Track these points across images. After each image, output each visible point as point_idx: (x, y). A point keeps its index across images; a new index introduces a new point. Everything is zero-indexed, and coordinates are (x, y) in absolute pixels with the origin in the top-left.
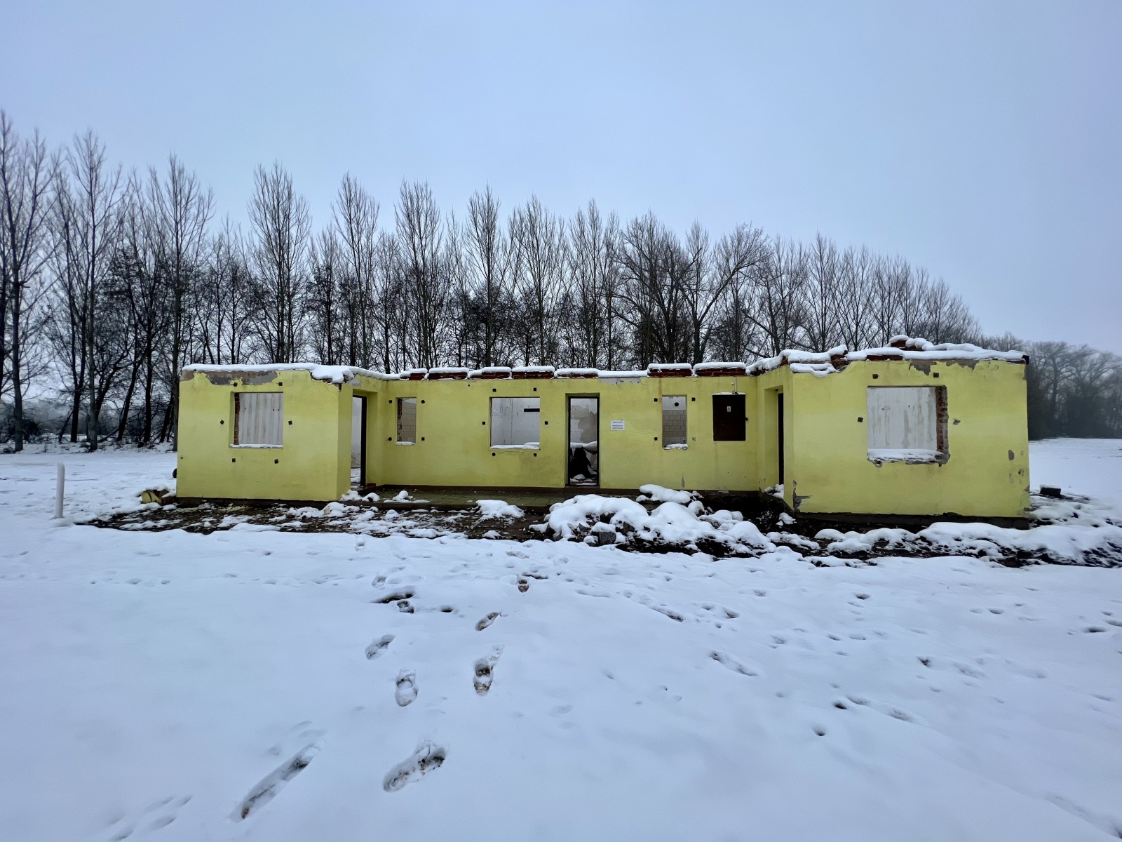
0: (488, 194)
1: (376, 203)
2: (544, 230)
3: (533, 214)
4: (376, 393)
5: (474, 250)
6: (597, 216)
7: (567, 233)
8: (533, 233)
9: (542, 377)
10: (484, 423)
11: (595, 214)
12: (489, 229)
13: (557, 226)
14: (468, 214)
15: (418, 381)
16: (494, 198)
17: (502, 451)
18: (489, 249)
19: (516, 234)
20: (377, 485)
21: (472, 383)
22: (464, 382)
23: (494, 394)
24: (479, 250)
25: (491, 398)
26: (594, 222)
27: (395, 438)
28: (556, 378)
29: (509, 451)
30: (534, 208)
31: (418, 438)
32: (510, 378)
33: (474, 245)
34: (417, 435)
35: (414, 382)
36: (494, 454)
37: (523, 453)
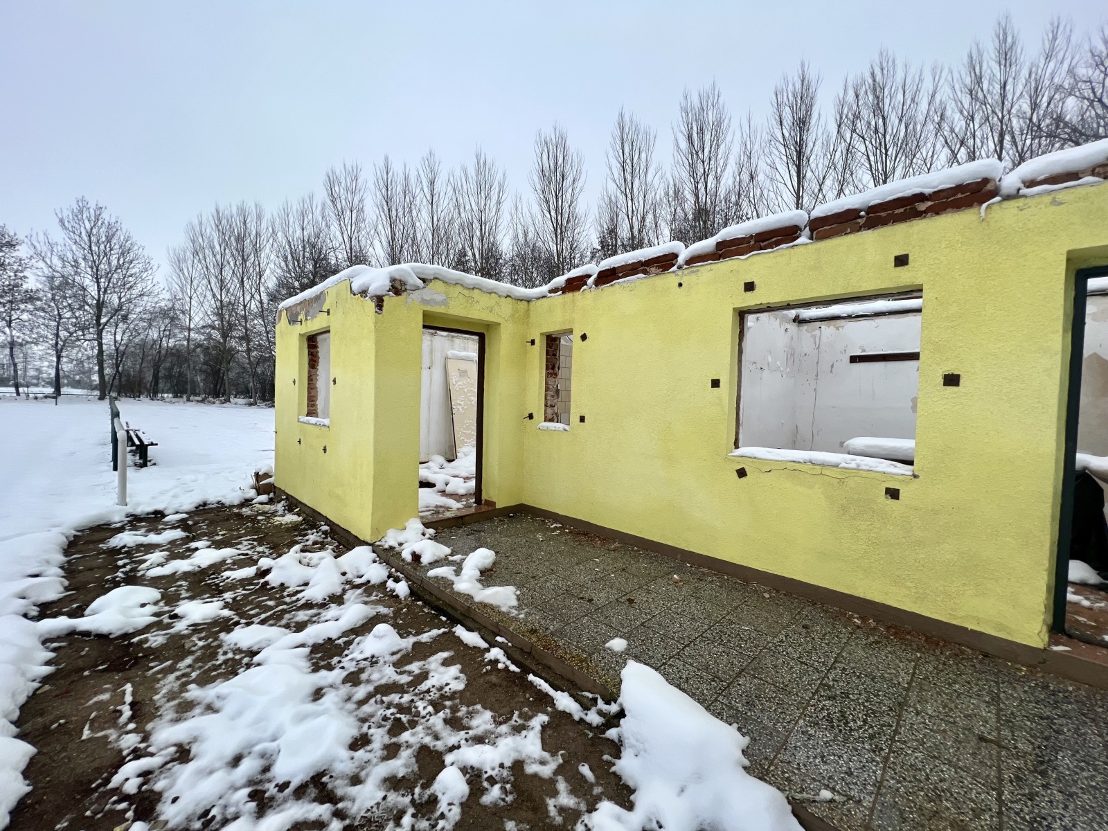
0: (803, 71)
1: (652, 133)
2: (900, 96)
3: (879, 78)
4: (500, 324)
5: (777, 161)
6: (1014, 43)
7: (944, 94)
8: (878, 109)
9: (937, 210)
10: (716, 383)
11: (1009, 40)
12: (802, 123)
13: (927, 86)
14: (771, 111)
15: (577, 293)
16: (812, 75)
17: (769, 468)
18: (800, 154)
19: (848, 120)
20: (498, 506)
21: (688, 277)
22: (670, 279)
23: (751, 300)
24: (784, 158)
25: (742, 314)
26: (1006, 56)
27: (539, 415)
28: (1008, 198)
29: (792, 469)
30: (882, 69)
31: (575, 419)
32: (803, 239)
33: (777, 153)
34: (572, 411)
35: (569, 295)
36: (742, 473)
37: (841, 481)
